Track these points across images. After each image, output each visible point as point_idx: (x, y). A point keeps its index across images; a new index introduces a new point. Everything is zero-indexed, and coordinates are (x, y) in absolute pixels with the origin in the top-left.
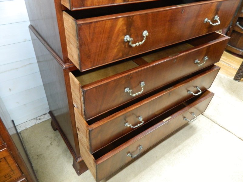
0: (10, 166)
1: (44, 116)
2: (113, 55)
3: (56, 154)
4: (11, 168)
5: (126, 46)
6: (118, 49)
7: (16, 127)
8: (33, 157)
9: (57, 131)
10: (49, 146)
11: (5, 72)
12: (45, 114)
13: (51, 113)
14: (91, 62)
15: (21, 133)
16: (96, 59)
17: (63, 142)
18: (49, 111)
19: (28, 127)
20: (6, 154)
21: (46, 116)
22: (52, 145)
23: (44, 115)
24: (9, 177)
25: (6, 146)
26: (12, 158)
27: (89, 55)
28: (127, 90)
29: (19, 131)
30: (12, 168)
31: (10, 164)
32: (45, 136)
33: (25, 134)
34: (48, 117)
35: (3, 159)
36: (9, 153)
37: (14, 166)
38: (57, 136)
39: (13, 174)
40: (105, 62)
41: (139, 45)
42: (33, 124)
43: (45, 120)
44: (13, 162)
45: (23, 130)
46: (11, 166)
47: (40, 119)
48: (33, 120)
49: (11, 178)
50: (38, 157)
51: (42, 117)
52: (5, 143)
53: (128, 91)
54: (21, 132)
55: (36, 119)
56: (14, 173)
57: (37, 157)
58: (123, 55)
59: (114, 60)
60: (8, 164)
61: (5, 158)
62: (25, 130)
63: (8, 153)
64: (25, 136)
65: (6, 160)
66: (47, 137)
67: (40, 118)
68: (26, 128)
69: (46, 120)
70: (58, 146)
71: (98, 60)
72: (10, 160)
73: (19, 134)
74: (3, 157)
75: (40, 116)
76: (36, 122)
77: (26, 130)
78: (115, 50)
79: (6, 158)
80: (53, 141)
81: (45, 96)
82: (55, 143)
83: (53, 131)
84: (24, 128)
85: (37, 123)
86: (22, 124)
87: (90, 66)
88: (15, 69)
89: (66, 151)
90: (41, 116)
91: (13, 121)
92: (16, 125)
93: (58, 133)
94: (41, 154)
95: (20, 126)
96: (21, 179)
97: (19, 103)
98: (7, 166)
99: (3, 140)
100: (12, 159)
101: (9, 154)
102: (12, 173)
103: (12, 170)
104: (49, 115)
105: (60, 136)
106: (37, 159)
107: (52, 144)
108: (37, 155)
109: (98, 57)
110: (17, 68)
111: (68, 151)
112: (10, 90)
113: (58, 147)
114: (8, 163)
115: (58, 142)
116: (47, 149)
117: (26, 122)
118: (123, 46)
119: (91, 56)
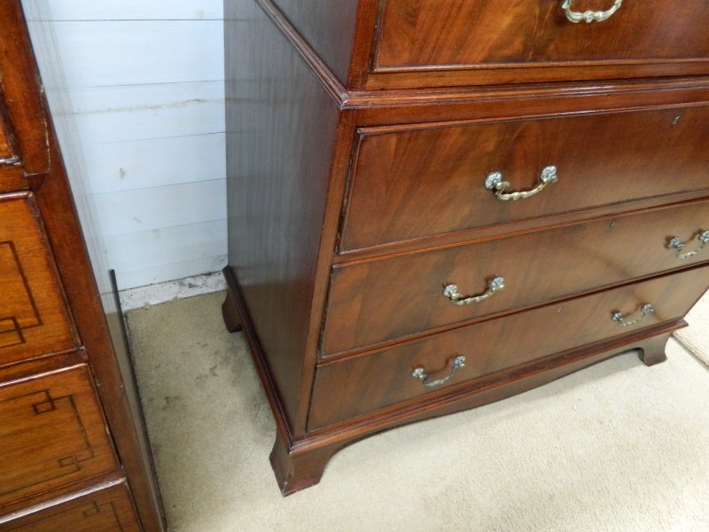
0: (83, 431)
1: (204, 277)
2: (495, 36)
3: (225, 406)
4: (86, 437)
5: (546, 12)
6: (516, 17)
7: (120, 294)
8: (151, 400)
9: (238, 335)
10: (207, 376)
11: (117, 110)
12: (209, 274)
13: (229, 272)
14: (413, 41)
15: (129, 315)
16: (435, 37)
17: (250, 373)
18: (225, 264)
19: (153, 302)
20: (78, 386)
21: (211, 280)
22: (214, 375)
23: (205, 275)
24: (73, 467)
25: (85, 357)
26: (96, 402)
27: (414, 10)
28: (494, 178)
29: (124, 308)
30: (90, 438)
31: (86, 424)
32: (198, 343)
33: (141, 322)
34: (217, 285)
35: (67, 399)
36: (91, 385)
37: (97, 432)
38: (234, 350)
39: (88, 459)
40: (459, 57)
41: (594, 21)
42: (170, 298)
43: (205, 290)
44: (96, 417)
45: (138, 309)
46: (88, 433)
47: (191, 286)
48: (171, 284)
49: (79, 469)
50: (168, 402)
51: (199, 282)
52: (82, 344)
53: (499, 184)
54: (129, 311)
55: (180, 282)
56: (93, 457)
57: (165, 402)
58: (524, 52)
59: (491, 62)
60: (80, 422)
61: (71, 398)
62: (142, 308)
63: (87, 382)
64: (138, 327)
65: (74, 405)
66: (206, 345)
67: (192, 281)
68: (147, 304)
69: (208, 294)
70: (234, 381)
71: (438, 39)
72: (88, 408)
73: (124, 319)
74: (66, 394)
75: (193, 277)
76: (180, 292)
77: (145, 309)
78: (507, 21)
79: (76, 401)
80: (221, 364)
81: (224, 215)
82: (224, 373)
83: (226, 332)
84: (141, 304)
85: (180, 296)
86: (134, 290)
87: (406, 56)
88: (151, 108)
89: (255, 406)
90: (197, 278)
91: (112, 273)
92: (119, 288)
93: (239, 340)
94: (177, 398)
95: (129, 292)
96: (113, 480)
97: (139, 222)
98: (75, 427)
99: (79, 332)
100: (95, 408)
101: (88, 388)
102: (86, 454)
103: (88, 443)
104: (222, 277)
105: (243, 353)
106: (164, 409)
107: (217, 371)
108: (167, 398)
109: (443, 29)
110: (157, 107)
111: (262, 407)
112: (123, 173)
113: (235, 386)
114: (78, 418)
115: (233, 371)
116: (197, 385)
117: (150, 287)
118: (537, 11)
119: (422, 16)
